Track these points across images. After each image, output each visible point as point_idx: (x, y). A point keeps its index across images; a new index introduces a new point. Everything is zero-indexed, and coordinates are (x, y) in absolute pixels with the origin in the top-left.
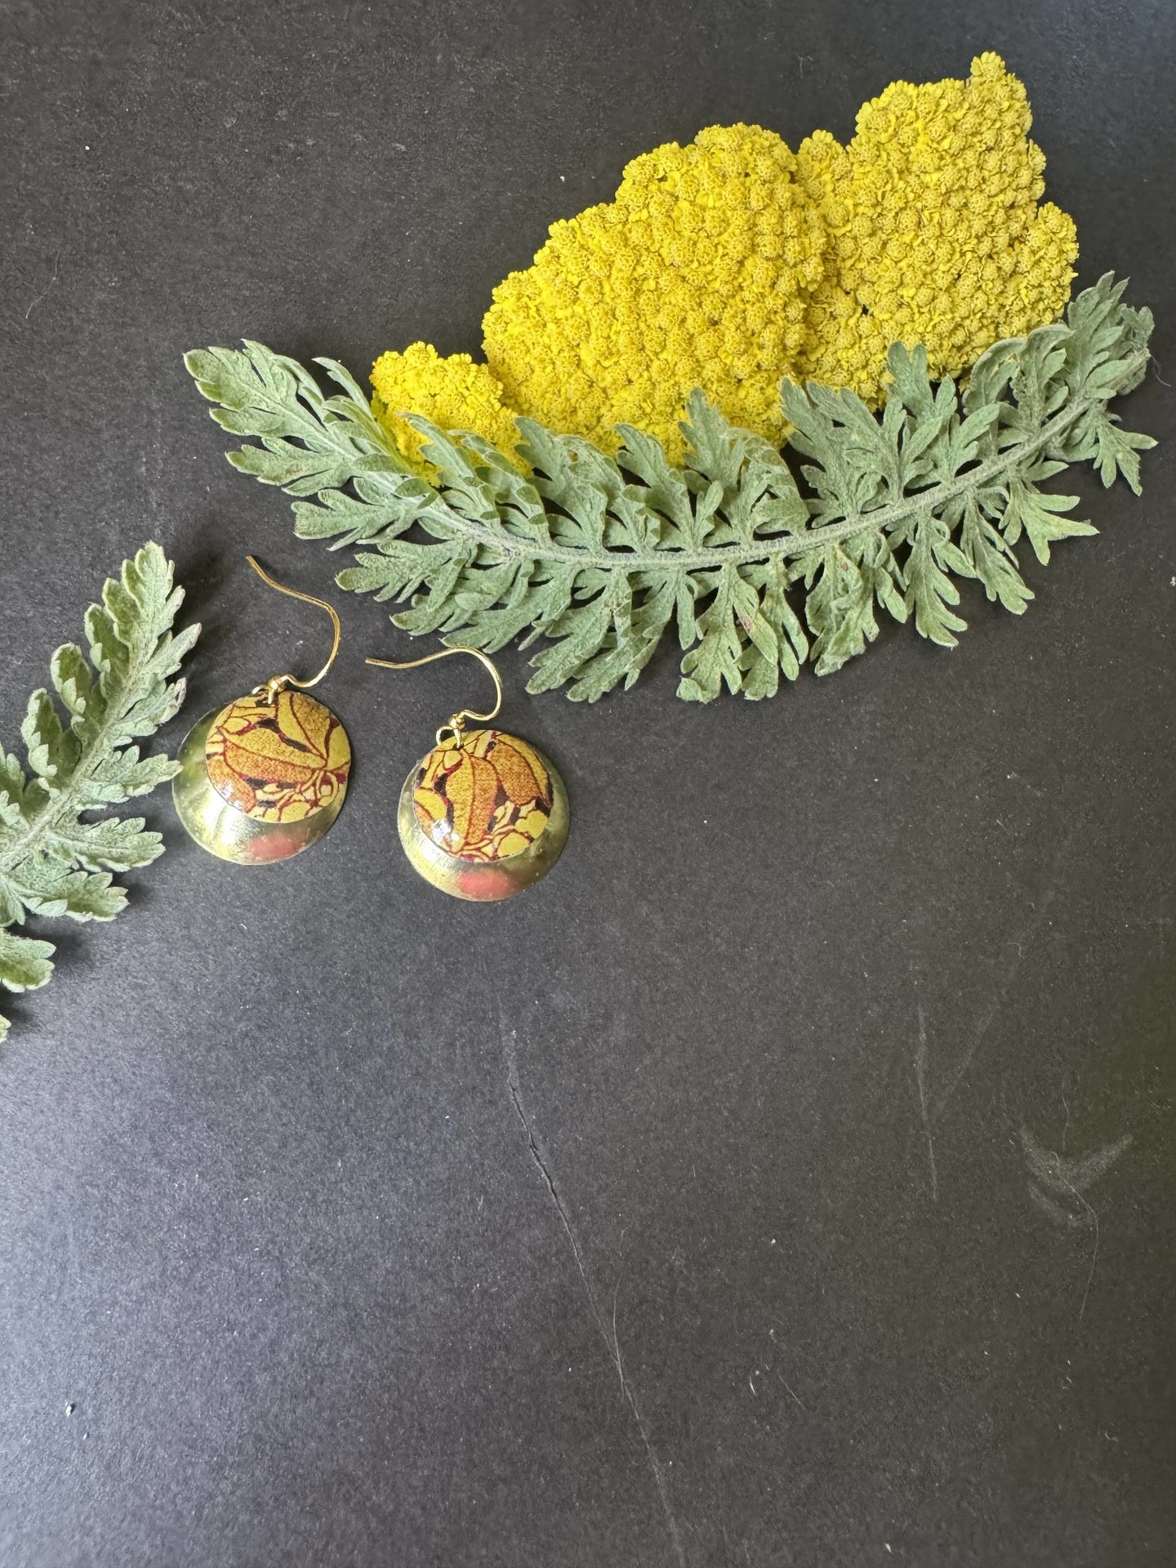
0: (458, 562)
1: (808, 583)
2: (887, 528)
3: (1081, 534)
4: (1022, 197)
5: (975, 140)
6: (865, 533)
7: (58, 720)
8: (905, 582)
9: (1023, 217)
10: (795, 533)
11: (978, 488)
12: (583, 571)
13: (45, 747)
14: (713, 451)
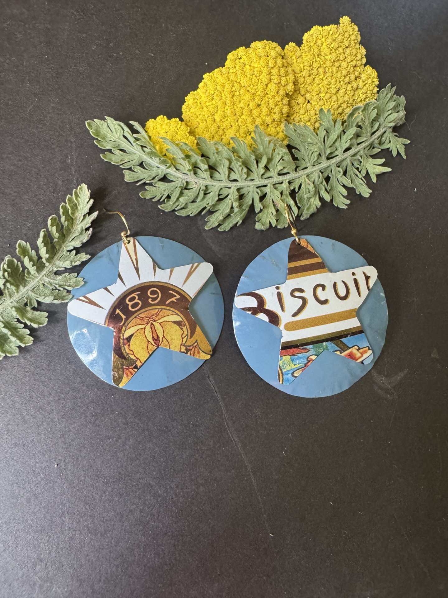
0: (180, 187)
1: (297, 190)
2: (322, 171)
3: (386, 171)
4: (359, 63)
5: (342, 44)
6: (315, 172)
7: (49, 240)
8: (329, 188)
9: (359, 70)
10: (291, 173)
11: (351, 157)
12: (221, 189)
13: (45, 248)
14: (263, 146)
